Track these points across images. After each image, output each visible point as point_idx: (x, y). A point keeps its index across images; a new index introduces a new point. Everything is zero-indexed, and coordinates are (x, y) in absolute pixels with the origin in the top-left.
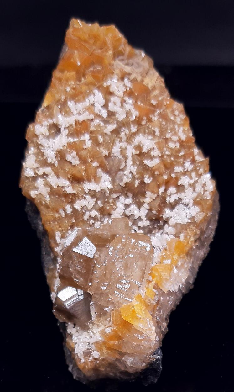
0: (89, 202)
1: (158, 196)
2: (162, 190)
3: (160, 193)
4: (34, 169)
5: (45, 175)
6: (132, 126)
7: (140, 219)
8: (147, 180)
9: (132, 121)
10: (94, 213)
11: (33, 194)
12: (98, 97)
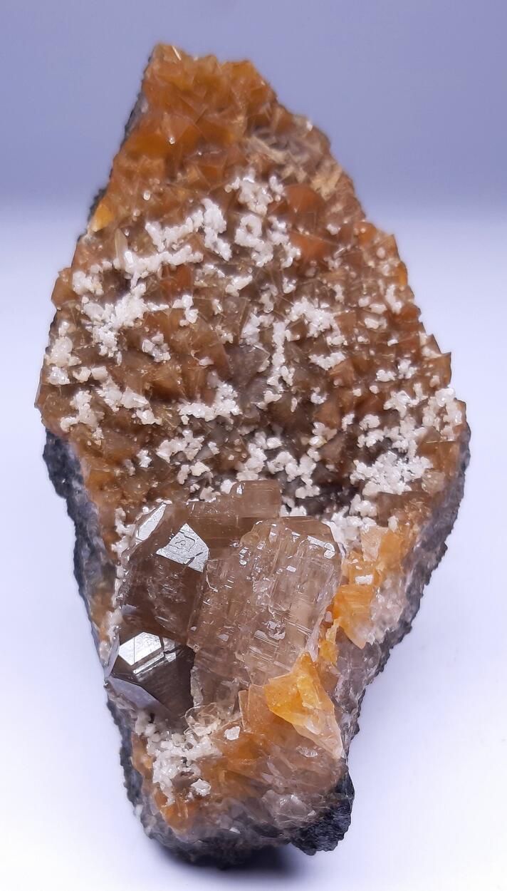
0: (188, 444)
1: (340, 431)
2: (348, 420)
3: (344, 426)
5: (92, 384)
6: (286, 280)
7: (299, 481)
8: (317, 398)
9: (286, 269)
10: (200, 468)
11: (65, 424)
12: (212, 215)
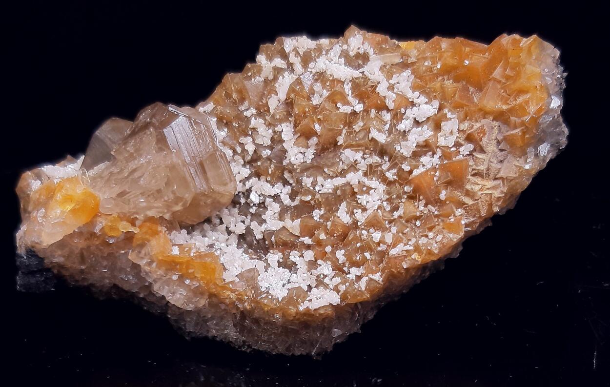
0: (265, 135)
1: (298, 237)
2: (307, 240)
3: (302, 239)
4: (295, 50)
5: (290, 66)
6: (395, 171)
7: (262, 222)
8: (317, 214)
9: (400, 167)
10: (250, 148)
11: (261, 58)
12: (426, 109)
